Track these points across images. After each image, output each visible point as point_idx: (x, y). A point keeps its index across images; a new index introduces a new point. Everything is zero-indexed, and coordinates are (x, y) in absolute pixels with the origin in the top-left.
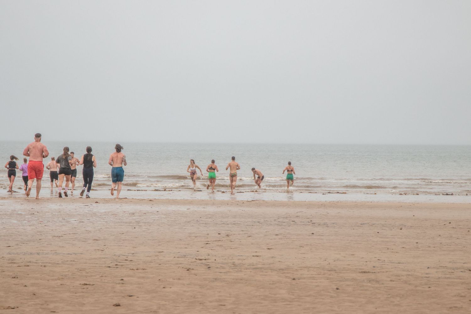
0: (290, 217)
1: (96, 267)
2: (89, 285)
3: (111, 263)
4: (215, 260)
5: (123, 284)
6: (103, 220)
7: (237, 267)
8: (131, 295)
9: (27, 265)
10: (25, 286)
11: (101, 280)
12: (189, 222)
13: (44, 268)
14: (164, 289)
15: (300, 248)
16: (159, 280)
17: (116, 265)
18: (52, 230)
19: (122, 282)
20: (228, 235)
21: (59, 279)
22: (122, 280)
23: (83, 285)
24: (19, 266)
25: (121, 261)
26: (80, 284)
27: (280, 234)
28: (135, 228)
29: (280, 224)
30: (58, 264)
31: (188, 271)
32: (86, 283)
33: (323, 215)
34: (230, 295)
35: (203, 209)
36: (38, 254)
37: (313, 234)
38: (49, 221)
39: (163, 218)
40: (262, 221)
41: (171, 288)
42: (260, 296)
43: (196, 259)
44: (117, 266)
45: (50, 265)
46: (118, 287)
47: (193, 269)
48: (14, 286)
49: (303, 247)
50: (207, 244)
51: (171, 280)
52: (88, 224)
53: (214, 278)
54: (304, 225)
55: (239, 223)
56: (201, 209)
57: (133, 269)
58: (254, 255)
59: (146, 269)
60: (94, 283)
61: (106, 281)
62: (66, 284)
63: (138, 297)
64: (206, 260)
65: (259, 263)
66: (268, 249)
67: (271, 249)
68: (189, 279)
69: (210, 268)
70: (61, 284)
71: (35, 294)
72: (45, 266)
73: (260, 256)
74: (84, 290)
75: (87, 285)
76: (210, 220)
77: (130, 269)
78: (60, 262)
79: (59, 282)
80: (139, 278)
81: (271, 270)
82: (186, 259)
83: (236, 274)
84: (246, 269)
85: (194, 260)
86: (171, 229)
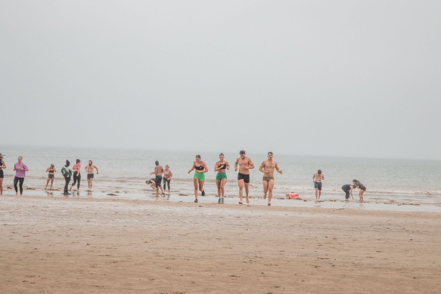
0: (383, 225)
1: (232, 262)
2: (236, 276)
3: (244, 259)
4: (335, 259)
5: (264, 277)
6: (214, 222)
7: (358, 266)
8: (278, 286)
9: (173, 258)
10: (182, 275)
11: (245, 273)
12: (293, 226)
13: (188, 261)
14: (303, 282)
15: (406, 252)
16: (295, 274)
17: (250, 261)
18: (175, 229)
19: (262, 275)
20: (334, 239)
21: (207, 271)
22: (263, 273)
23: (231, 276)
24: (166, 259)
25: (252, 258)
26: (228, 276)
27: (382, 239)
28: (247, 230)
29: (377, 230)
30: (198, 258)
31: (316, 268)
32: (233, 275)
33: (412, 223)
34: (364, 289)
35: (299, 215)
36: (175, 249)
37: (411, 240)
38: (167, 222)
39: (268, 222)
40: (359, 227)
41: (309, 281)
42: (390, 291)
43: (318, 258)
44: (252, 262)
45: (192, 259)
46: (262, 279)
47: (320, 267)
48: (171, 275)
49: (408, 251)
50: (320, 245)
51: (305, 275)
52: (203, 225)
53: (342, 275)
54: (399, 231)
55: (339, 228)
56: (297, 215)
57: (267, 265)
58: (368, 256)
59: (278, 265)
60: (240, 275)
61: (249, 274)
62: (216, 275)
63: (284, 288)
64: (327, 259)
65: (376, 263)
66: (378, 252)
67: (380, 252)
68: (322, 275)
69: (334, 266)
70: (212, 275)
71: (194, 283)
72: (188, 260)
73: (373, 257)
74: (234, 281)
75: (234, 276)
76: (311, 225)
77: (265, 265)
78: (199, 257)
79: (210, 274)
80: (276, 272)
81: (390, 269)
82: (309, 258)
83: (360, 272)
84: (367, 268)
85: (316, 259)
86: (280, 231)
